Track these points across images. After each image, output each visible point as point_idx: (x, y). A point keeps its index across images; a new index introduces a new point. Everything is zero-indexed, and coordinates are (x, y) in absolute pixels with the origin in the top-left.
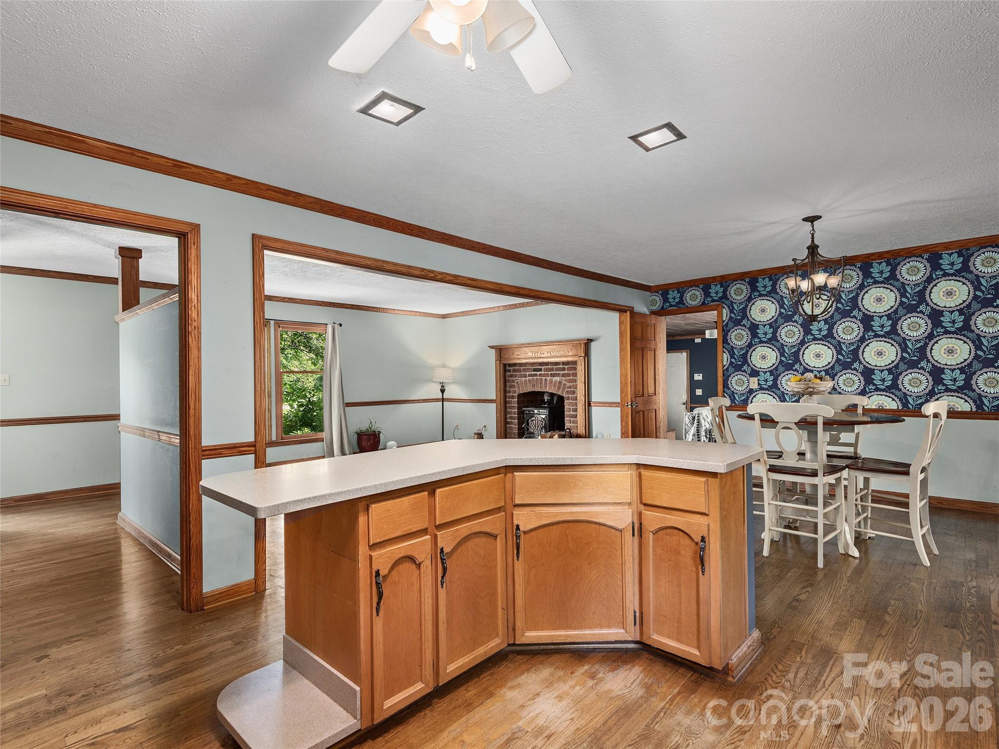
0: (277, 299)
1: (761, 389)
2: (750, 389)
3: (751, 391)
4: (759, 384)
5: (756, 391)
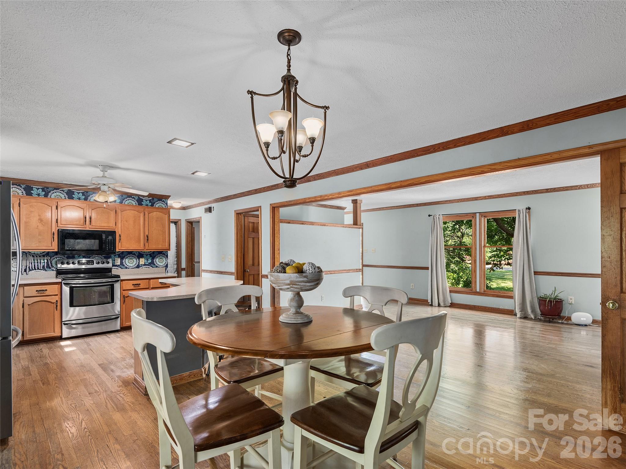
0: (481, 198)
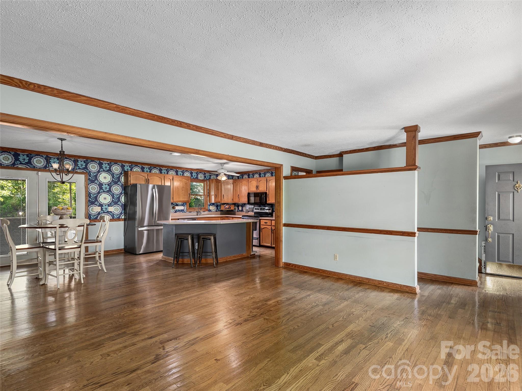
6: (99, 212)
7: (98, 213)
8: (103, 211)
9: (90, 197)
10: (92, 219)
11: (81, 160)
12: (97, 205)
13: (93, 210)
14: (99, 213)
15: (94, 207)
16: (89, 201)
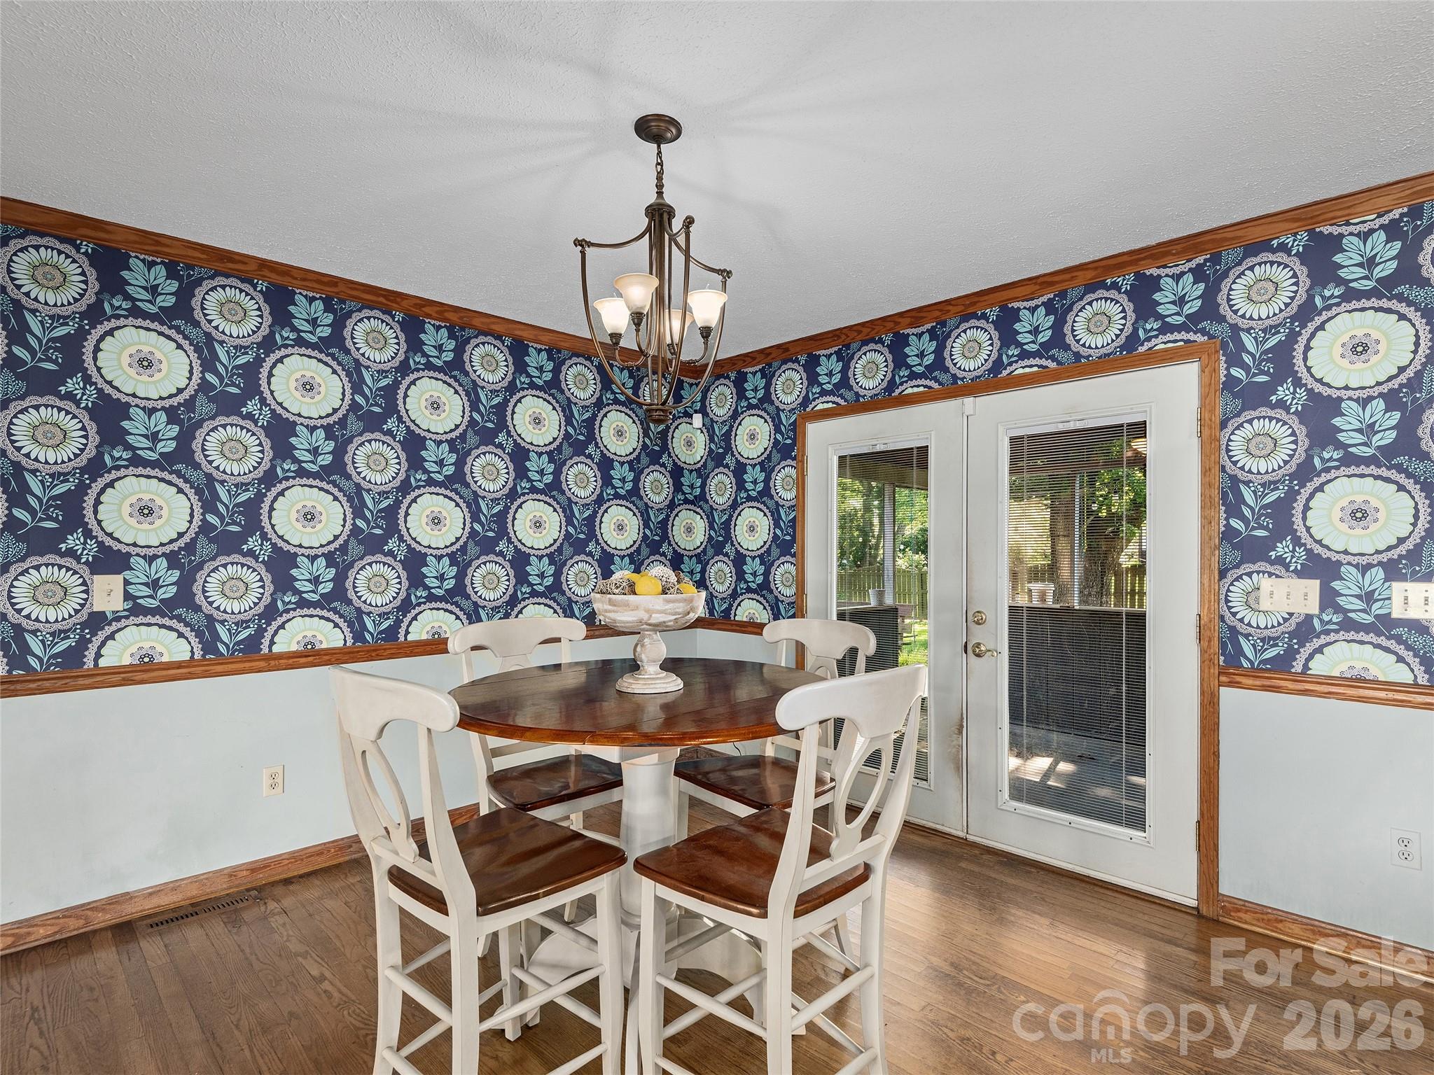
1: (136, 610)
2: (93, 615)
3: (97, 621)
4: (128, 596)
5: (118, 619)
6: (1309, 618)
7: (1293, 621)
8: (1338, 609)
9: (1234, 509)
10: (1245, 664)
11: (1177, 270)
12: (1287, 567)
13: (1257, 600)
14: (1304, 630)
15: (1266, 583)
16: (1230, 533)
